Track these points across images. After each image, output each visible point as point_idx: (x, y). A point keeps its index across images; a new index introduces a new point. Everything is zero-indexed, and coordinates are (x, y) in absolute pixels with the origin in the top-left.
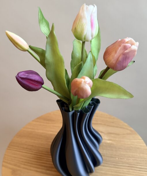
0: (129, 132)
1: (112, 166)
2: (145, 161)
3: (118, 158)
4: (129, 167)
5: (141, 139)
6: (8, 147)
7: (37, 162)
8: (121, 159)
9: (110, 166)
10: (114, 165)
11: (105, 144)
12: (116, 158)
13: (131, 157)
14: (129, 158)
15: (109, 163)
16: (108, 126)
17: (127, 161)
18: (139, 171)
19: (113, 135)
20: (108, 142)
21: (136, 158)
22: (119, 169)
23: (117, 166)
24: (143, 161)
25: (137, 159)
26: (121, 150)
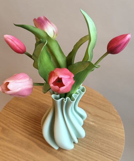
0: (115, 119)
1: (86, 146)
2: (117, 150)
3: (94, 141)
4: (99, 151)
5: (123, 129)
6: (5, 107)
7: (24, 126)
8: (96, 142)
9: (84, 146)
10: (87, 146)
11: (87, 125)
12: (92, 140)
13: (105, 143)
14: (103, 144)
15: (84, 143)
16: (98, 108)
17: (101, 146)
18: (107, 157)
19: (98, 118)
20: (91, 123)
21: (110, 145)
22: (90, 151)
23: (89, 148)
24: (115, 150)
25: (110, 147)
26: (99, 134)
